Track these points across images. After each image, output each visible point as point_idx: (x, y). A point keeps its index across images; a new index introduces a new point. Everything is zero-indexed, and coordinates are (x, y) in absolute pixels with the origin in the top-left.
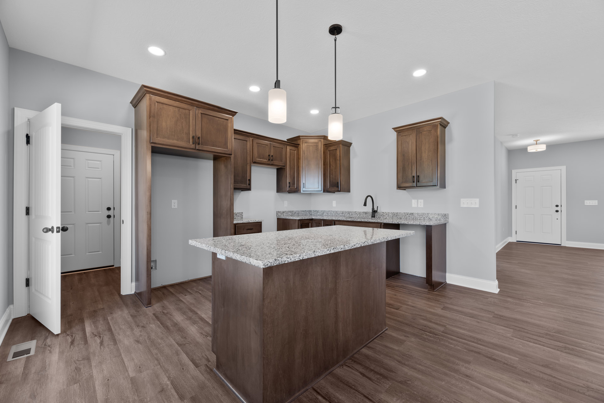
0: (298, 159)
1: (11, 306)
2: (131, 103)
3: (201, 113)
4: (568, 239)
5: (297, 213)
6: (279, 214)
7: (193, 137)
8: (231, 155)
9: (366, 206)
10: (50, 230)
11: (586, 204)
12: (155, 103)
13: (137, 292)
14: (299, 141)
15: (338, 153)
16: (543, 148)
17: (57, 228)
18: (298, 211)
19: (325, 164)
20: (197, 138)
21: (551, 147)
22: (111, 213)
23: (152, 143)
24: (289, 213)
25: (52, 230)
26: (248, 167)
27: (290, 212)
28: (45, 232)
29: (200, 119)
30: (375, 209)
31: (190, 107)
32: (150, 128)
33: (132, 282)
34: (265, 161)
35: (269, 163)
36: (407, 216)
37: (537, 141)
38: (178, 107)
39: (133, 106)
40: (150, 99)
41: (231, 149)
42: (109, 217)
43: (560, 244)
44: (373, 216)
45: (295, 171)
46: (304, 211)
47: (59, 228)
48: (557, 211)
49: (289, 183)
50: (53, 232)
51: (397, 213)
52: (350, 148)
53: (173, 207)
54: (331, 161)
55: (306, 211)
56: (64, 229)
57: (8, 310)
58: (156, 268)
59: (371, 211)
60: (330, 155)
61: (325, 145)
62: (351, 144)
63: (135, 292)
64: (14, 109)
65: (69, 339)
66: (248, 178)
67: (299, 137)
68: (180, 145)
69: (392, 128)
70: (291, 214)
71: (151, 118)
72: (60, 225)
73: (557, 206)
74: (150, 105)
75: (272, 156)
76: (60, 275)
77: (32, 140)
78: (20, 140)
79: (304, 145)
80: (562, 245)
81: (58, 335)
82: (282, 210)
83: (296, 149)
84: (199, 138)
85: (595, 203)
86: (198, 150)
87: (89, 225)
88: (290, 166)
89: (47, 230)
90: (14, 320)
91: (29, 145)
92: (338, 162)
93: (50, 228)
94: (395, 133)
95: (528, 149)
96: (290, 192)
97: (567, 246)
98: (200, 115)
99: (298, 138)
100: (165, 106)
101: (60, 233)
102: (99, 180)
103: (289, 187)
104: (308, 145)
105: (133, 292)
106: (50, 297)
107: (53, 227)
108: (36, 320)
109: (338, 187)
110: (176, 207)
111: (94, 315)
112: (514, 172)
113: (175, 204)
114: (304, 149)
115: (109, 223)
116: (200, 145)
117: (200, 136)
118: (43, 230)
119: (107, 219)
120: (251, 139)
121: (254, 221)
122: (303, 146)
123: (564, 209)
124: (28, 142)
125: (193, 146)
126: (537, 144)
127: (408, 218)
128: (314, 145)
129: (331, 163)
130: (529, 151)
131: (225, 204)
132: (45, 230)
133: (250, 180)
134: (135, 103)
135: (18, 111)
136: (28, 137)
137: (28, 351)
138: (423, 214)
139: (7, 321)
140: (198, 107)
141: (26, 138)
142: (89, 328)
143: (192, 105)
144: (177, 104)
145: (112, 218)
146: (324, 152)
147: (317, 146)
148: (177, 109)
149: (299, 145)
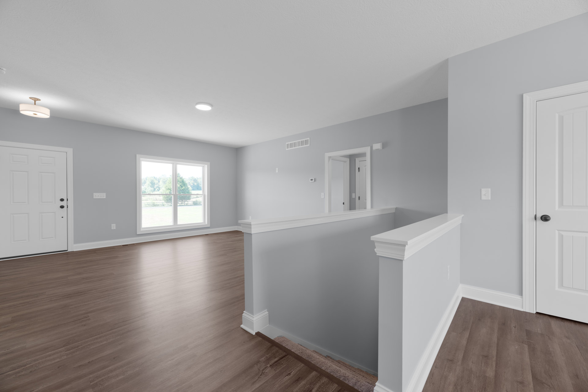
4: (76, 241)
11: (94, 197)
37: (35, 99)
43: (67, 250)
48: (62, 207)
73: (62, 200)
80: (69, 251)
85: (103, 196)
95: (20, 110)
97: (74, 250)
123: (71, 203)
126: (35, 104)
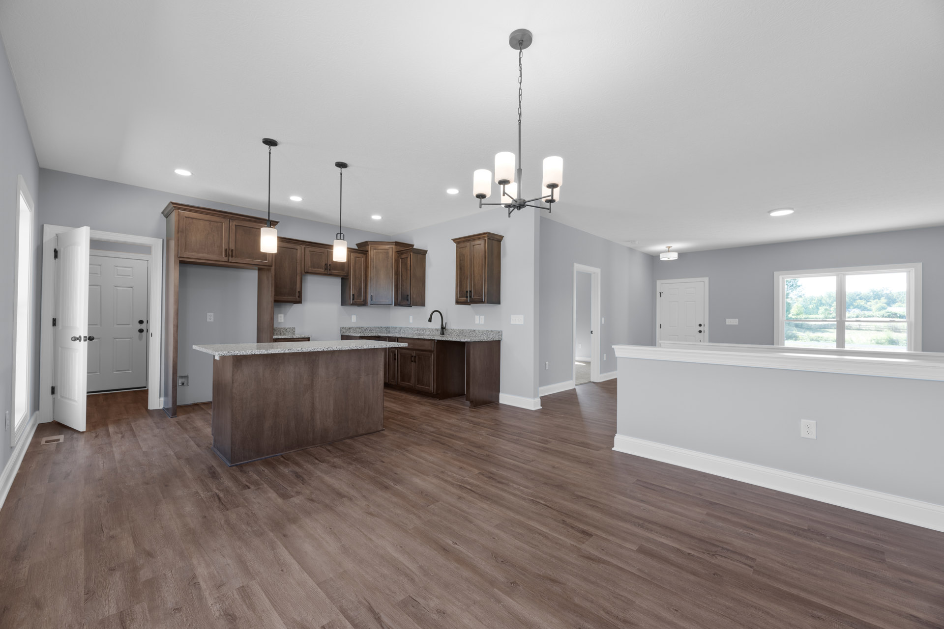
0: (366, 267)
1: (37, 412)
2: (162, 213)
3: (235, 225)
5: (369, 329)
6: (344, 330)
7: (226, 250)
8: (272, 266)
9: (431, 321)
10: (78, 339)
11: (727, 323)
12: (184, 218)
13: (166, 407)
14: (367, 247)
15: (409, 262)
16: (674, 256)
17: (84, 337)
18: (371, 328)
19: (397, 274)
20: (230, 251)
21: (682, 254)
22: (143, 326)
23: (180, 257)
24: (358, 330)
25: (79, 339)
26: (298, 278)
27: (359, 328)
28: (73, 341)
29: (234, 231)
30: (444, 326)
31: (222, 220)
32: (178, 243)
33: (160, 397)
34: (322, 270)
35: (326, 273)
36: (471, 333)
37: (669, 247)
38: (209, 221)
39: (165, 216)
40: (179, 215)
41: (271, 260)
42: (141, 331)
44: (443, 333)
45: (361, 281)
46: (378, 328)
47: (86, 337)
48: (700, 332)
49: (353, 295)
50: (80, 341)
51: (463, 330)
52: (426, 256)
53: (208, 320)
54: (403, 270)
55: (382, 327)
56: (91, 339)
57: (35, 415)
58: (188, 385)
59: (440, 328)
60: (401, 262)
61: (397, 252)
62: (425, 252)
63: (164, 407)
64: (43, 225)
65: (94, 435)
66: (298, 290)
67: (367, 242)
68: (210, 259)
69: (452, 240)
70: (360, 330)
71: (179, 234)
72: (87, 335)
73: (700, 325)
74: (179, 220)
75: (330, 265)
76: (85, 395)
77: (60, 254)
78: (48, 254)
79: (372, 251)
81: (83, 432)
82: (347, 325)
83: (364, 256)
84: (232, 250)
85: (735, 322)
86: (231, 262)
87: (117, 340)
88: (355, 276)
89: (75, 339)
90: (39, 425)
91: (56, 259)
92: (409, 272)
93: (78, 337)
94: (455, 244)
95: (661, 257)
96: (353, 304)
98: (234, 227)
99: (365, 244)
100: (194, 221)
101: (86, 342)
102: (129, 289)
103: (353, 299)
104: (377, 252)
105: (161, 407)
106: (76, 399)
107: (80, 337)
108: (61, 424)
109: (408, 300)
110: (212, 320)
111: (117, 422)
112: (659, 282)
113: (210, 317)
114: (372, 256)
115: (140, 338)
116: (234, 258)
117: (233, 248)
118: (72, 339)
119: (139, 333)
120: (303, 247)
121: (299, 337)
122: (372, 253)
123: (706, 329)
124: (56, 256)
125: (226, 259)
126: (669, 251)
127: (471, 335)
128: (385, 252)
129: (403, 273)
130: (661, 259)
131: (266, 317)
132: (73, 339)
133: (300, 293)
134: (166, 214)
135: (47, 228)
136: (56, 252)
137: (58, 440)
138: (483, 331)
139: (33, 425)
140: (232, 219)
141: (54, 253)
142: (111, 429)
143: (225, 217)
144: (208, 217)
145: (144, 333)
146: (397, 261)
147: (387, 253)
148: (207, 223)
149: (367, 251)
